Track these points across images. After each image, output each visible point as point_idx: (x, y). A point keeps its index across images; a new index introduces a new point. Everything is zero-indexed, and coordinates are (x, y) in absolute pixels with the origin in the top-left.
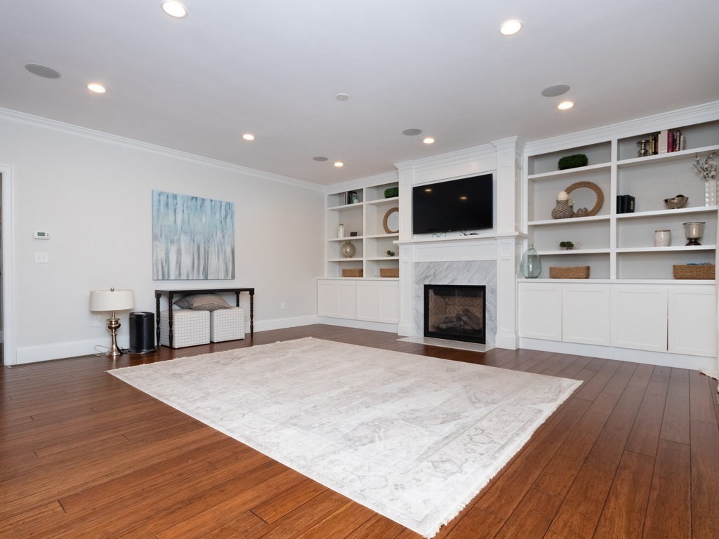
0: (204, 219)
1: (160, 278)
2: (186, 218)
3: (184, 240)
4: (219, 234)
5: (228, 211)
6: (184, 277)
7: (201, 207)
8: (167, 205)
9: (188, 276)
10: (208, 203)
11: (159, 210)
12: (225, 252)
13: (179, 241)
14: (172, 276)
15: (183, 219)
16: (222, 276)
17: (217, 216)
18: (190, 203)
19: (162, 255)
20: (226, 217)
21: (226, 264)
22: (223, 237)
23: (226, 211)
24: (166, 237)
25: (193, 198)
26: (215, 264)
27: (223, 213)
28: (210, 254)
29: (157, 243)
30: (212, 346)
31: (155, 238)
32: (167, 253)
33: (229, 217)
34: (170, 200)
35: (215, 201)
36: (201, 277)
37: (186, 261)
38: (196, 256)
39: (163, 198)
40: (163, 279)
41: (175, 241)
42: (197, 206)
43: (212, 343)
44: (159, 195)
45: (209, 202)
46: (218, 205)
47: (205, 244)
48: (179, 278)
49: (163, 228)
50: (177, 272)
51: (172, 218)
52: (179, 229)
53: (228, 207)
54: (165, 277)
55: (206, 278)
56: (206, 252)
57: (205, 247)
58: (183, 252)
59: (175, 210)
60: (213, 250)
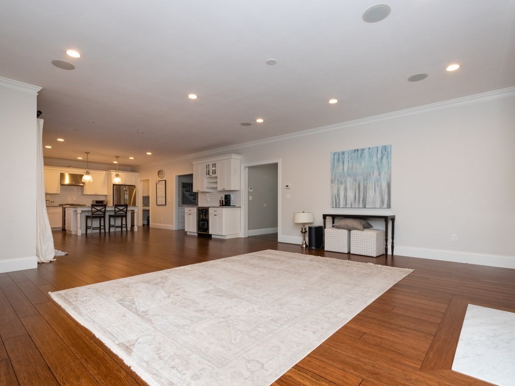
0: (363, 164)
1: (334, 206)
2: (351, 166)
3: (349, 181)
4: (376, 173)
5: (384, 153)
6: (349, 206)
7: (361, 155)
8: (338, 160)
9: (351, 205)
10: (366, 152)
11: (334, 164)
12: (381, 186)
13: (346, 182)
14: (341, 206)
15: (349, 166)
16: (378, 205)
17: (374, 159)
18: (353, 154)
19: (335, 192)
20: (382, 158)
21: (382, 196)
22: (380, 175)
23: (382, 153)
24: (338, 180)
25: (355, 150)
26: (373, 195)
27: (379, 156)
28: (368, 189)
29: (333, 185)
30: (349, 256)
31: (332, 182)
32: (338, 190)
33: (385, 158)
34: (341, 156)
35: (373, 148)
36: (361, 206)
37: (351, 195)
38: (357, 191)
39: (336, 156)
40: (336, 207)
41: (343, 182)
42: (358, 155)
43: (349, 253)
44: (334, 155)
45: (367, 150)
46: (376, 150)
47: (364, 182)
48: (345, 207)
49: (336, 175)
50: (345, 202)
51: (341, 167)
52: (346, 174)
53: (384, 150)
54: (337, 206)
55: (365, 207)
56: (365, 188)
57: (364, 184)
58: (348, 189)
59: (343, 162)
60: (371, 185)
